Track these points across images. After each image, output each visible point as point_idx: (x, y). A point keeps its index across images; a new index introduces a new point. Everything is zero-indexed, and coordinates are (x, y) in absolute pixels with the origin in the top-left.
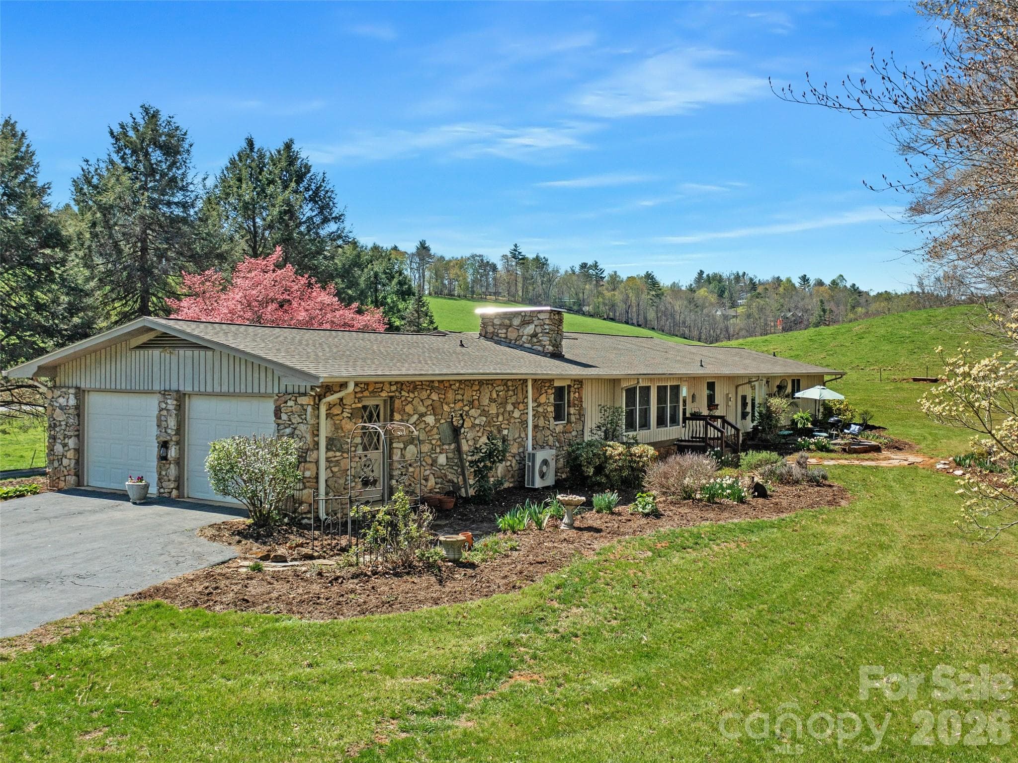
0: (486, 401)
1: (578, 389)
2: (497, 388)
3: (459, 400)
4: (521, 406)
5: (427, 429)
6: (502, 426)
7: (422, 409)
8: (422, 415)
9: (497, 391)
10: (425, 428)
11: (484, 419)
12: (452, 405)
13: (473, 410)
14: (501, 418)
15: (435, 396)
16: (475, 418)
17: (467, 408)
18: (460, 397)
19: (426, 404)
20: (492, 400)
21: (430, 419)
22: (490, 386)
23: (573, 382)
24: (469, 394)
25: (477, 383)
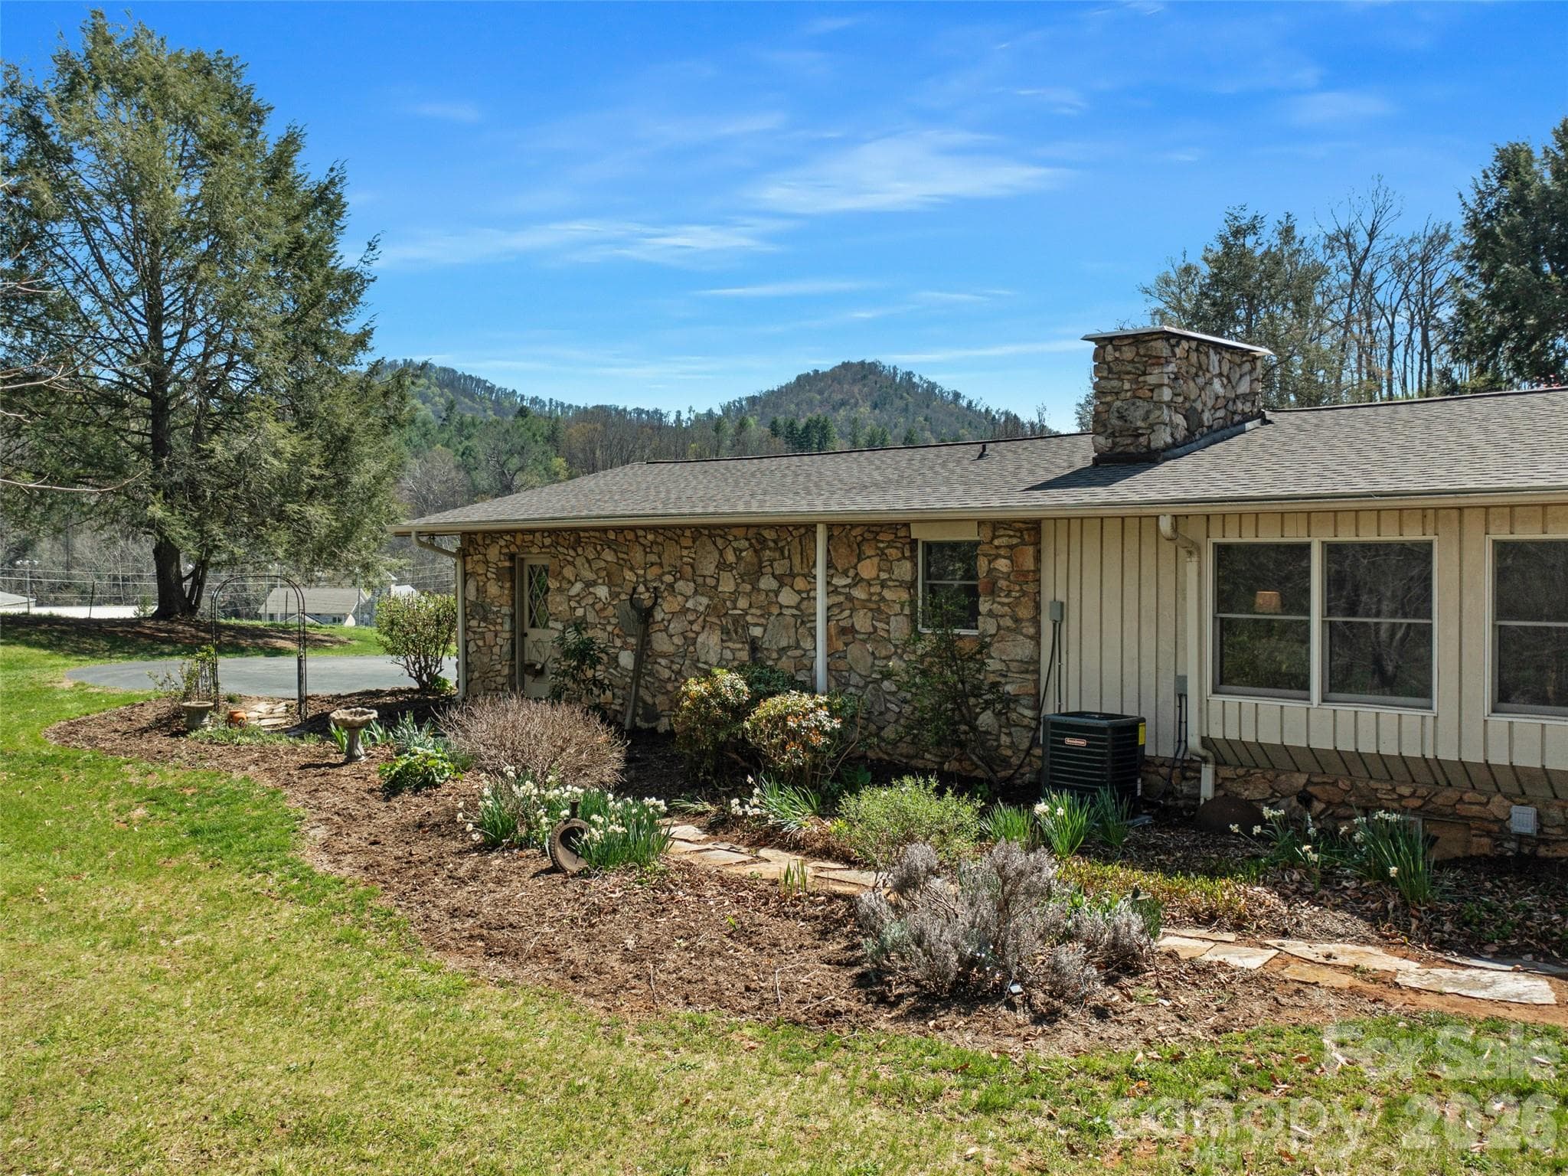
0: (709, 567)
1: (1011, 547)
2: (735, 544)
3: (652, 564)
4: (800, 583)
5: (597, 607)
6: (749, 618)
7: (589, 575)
8: (589, 584)
9: (735, 549)
10: (594, 604)
11: (705, 601)
12: (641, 572)
13: (681, 583)
14: (742, 603)
15: (609, 556)
16: (687, 598)
17: (668, 579)
18: (653, 558)
19: (595, 566)
20: (722, 566)
21: (602, 592)
22: (720, 542)
23: (986, 534)
24: (671, 553)
25: (688, 533)
